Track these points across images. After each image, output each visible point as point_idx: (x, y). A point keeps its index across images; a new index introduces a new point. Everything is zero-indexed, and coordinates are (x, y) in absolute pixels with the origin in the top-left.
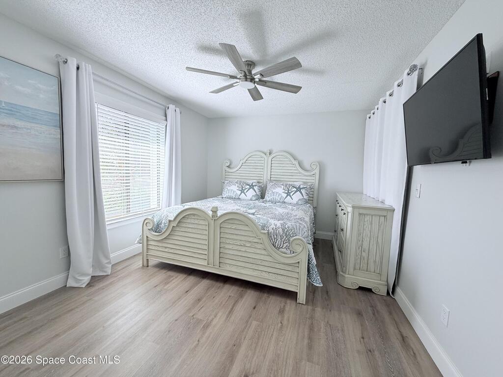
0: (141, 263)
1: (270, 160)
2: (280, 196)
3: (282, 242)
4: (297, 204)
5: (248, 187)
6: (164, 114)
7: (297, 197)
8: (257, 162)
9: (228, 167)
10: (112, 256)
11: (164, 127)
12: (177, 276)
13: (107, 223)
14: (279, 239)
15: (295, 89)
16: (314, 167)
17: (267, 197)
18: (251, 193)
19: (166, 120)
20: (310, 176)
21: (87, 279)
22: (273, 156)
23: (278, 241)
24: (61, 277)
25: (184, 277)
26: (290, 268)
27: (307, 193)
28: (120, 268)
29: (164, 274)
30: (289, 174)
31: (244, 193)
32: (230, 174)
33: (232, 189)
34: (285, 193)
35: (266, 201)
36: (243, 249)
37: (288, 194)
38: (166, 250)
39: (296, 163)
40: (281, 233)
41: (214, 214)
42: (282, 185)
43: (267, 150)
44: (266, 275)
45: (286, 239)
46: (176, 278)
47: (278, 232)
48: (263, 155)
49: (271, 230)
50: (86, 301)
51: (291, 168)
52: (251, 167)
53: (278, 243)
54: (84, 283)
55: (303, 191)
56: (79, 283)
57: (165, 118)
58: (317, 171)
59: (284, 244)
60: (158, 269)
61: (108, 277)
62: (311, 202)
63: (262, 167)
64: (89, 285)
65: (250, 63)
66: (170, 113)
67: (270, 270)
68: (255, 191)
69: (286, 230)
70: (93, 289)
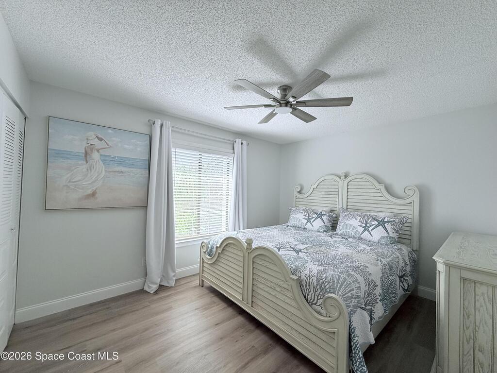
0: (198, 282)
1: (345, 185)
2: (355, 230)
3: (316, 297)
4: (378, 243)
5: (316, 216)
6: (232, 148)
7: (378, 234)
8: (330, 187)
9: (300, 192)
10: (177, 271)
11: (232, 159)
12: (219, 304)
13: (176, 242)
14: (312, 291)
15: (346, 102)
16: (411, 193)
17: (339, 230)
18: (318, 224)
19: (234, 153)
20: (404, 205)
21: (155, 287)
22: (349, 179)
23: (310, 294)
24: (141, 280)
25: (224, 307)
26: (324, 337)
27: (395, 230)
28: (182, 283)
29: (210, 298)
30: (372, 202)
31: (311, 223)
32: (301, 200)
33: (298, 218)
34: (361, 226)
35: (337, 234)
36: (274, 293)
37: (366, 228)
38: (214, 275)
39: (382, 187)
40: (315, 284)
41: (248, 247)
42: (359, 216)
43: (341, 172)
44: (295, 335)
45: (321, 293)
46: (217, 305)
47: (311, 280)
48: (337, 179)
49: (303, 277)
50: (146, 306)
51: (375, 194)
52: (323, 193)
53: (310, 296)
54: (153, 290)
55: (389, 226)
56: (150, 289)
57: (232, 151)
58: (416, 199)
59: (318, 299)
60: (208, 292)
61: (171, 289)
62: (408, 241)
63: (336, 193)
64: (156, 293)
65: (284, 88)
66: (237, 146)
67: (300, 329)
68: (323, 222)
69: (321, 281)
70: (156, 297)
